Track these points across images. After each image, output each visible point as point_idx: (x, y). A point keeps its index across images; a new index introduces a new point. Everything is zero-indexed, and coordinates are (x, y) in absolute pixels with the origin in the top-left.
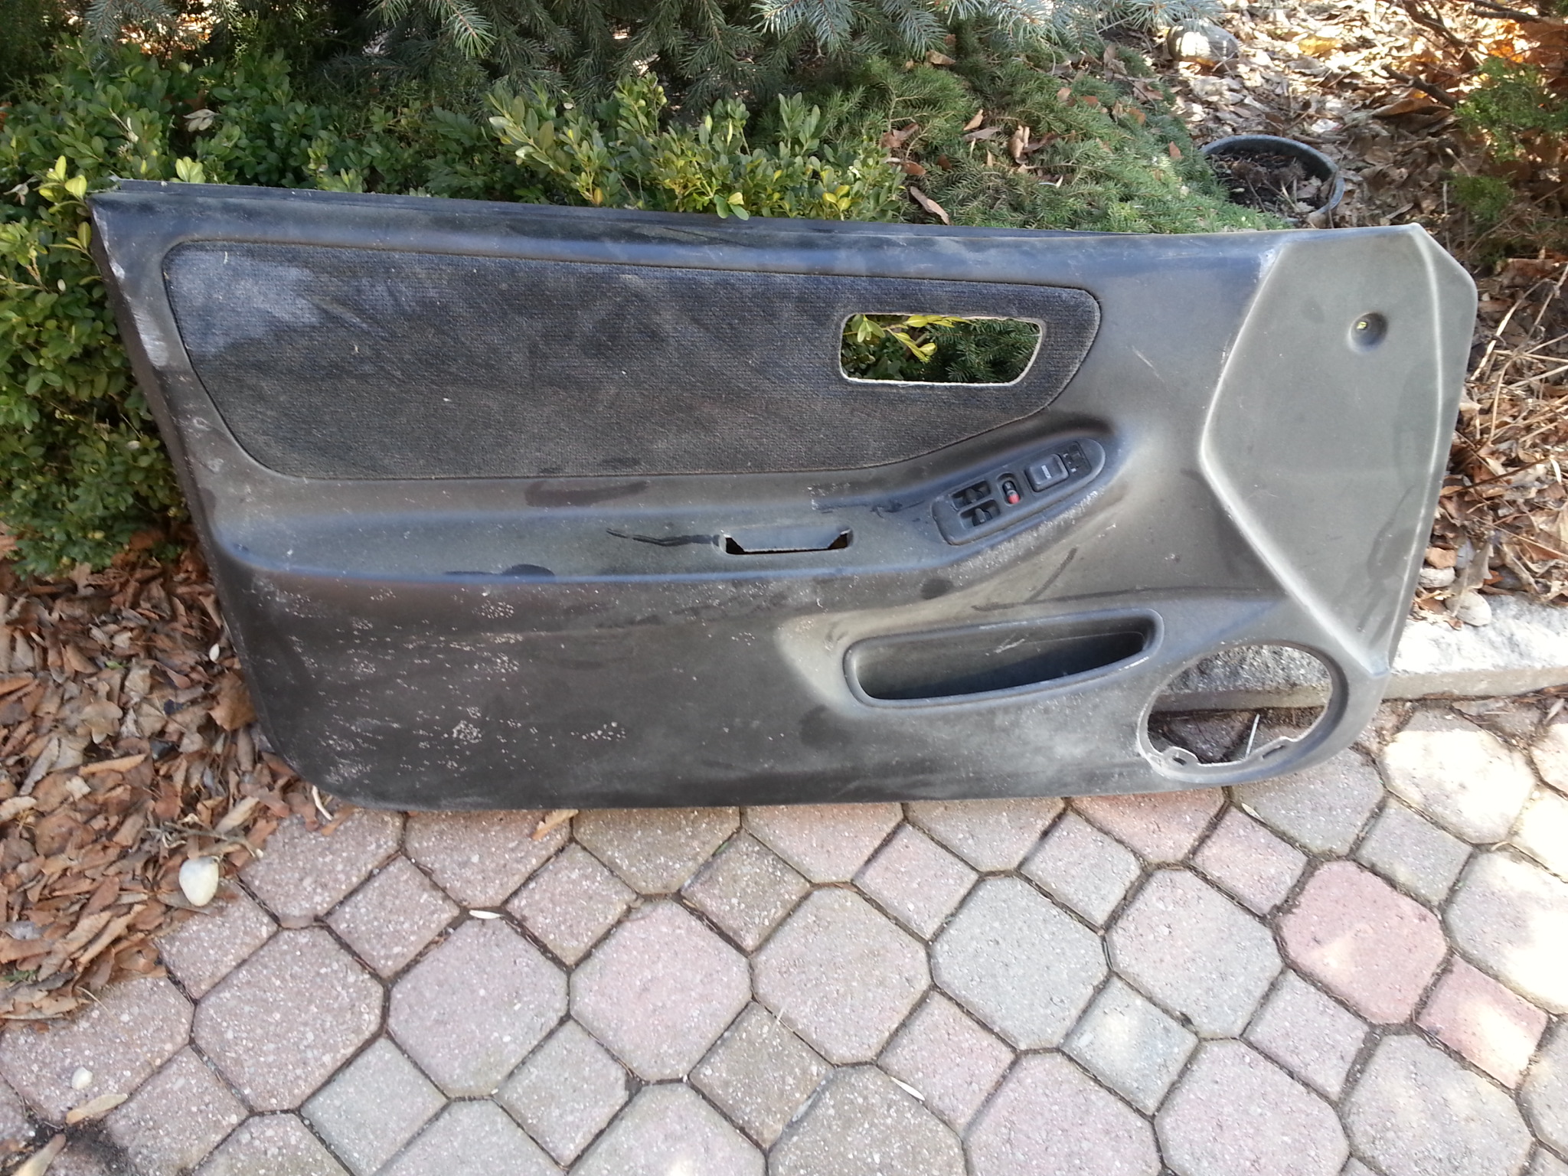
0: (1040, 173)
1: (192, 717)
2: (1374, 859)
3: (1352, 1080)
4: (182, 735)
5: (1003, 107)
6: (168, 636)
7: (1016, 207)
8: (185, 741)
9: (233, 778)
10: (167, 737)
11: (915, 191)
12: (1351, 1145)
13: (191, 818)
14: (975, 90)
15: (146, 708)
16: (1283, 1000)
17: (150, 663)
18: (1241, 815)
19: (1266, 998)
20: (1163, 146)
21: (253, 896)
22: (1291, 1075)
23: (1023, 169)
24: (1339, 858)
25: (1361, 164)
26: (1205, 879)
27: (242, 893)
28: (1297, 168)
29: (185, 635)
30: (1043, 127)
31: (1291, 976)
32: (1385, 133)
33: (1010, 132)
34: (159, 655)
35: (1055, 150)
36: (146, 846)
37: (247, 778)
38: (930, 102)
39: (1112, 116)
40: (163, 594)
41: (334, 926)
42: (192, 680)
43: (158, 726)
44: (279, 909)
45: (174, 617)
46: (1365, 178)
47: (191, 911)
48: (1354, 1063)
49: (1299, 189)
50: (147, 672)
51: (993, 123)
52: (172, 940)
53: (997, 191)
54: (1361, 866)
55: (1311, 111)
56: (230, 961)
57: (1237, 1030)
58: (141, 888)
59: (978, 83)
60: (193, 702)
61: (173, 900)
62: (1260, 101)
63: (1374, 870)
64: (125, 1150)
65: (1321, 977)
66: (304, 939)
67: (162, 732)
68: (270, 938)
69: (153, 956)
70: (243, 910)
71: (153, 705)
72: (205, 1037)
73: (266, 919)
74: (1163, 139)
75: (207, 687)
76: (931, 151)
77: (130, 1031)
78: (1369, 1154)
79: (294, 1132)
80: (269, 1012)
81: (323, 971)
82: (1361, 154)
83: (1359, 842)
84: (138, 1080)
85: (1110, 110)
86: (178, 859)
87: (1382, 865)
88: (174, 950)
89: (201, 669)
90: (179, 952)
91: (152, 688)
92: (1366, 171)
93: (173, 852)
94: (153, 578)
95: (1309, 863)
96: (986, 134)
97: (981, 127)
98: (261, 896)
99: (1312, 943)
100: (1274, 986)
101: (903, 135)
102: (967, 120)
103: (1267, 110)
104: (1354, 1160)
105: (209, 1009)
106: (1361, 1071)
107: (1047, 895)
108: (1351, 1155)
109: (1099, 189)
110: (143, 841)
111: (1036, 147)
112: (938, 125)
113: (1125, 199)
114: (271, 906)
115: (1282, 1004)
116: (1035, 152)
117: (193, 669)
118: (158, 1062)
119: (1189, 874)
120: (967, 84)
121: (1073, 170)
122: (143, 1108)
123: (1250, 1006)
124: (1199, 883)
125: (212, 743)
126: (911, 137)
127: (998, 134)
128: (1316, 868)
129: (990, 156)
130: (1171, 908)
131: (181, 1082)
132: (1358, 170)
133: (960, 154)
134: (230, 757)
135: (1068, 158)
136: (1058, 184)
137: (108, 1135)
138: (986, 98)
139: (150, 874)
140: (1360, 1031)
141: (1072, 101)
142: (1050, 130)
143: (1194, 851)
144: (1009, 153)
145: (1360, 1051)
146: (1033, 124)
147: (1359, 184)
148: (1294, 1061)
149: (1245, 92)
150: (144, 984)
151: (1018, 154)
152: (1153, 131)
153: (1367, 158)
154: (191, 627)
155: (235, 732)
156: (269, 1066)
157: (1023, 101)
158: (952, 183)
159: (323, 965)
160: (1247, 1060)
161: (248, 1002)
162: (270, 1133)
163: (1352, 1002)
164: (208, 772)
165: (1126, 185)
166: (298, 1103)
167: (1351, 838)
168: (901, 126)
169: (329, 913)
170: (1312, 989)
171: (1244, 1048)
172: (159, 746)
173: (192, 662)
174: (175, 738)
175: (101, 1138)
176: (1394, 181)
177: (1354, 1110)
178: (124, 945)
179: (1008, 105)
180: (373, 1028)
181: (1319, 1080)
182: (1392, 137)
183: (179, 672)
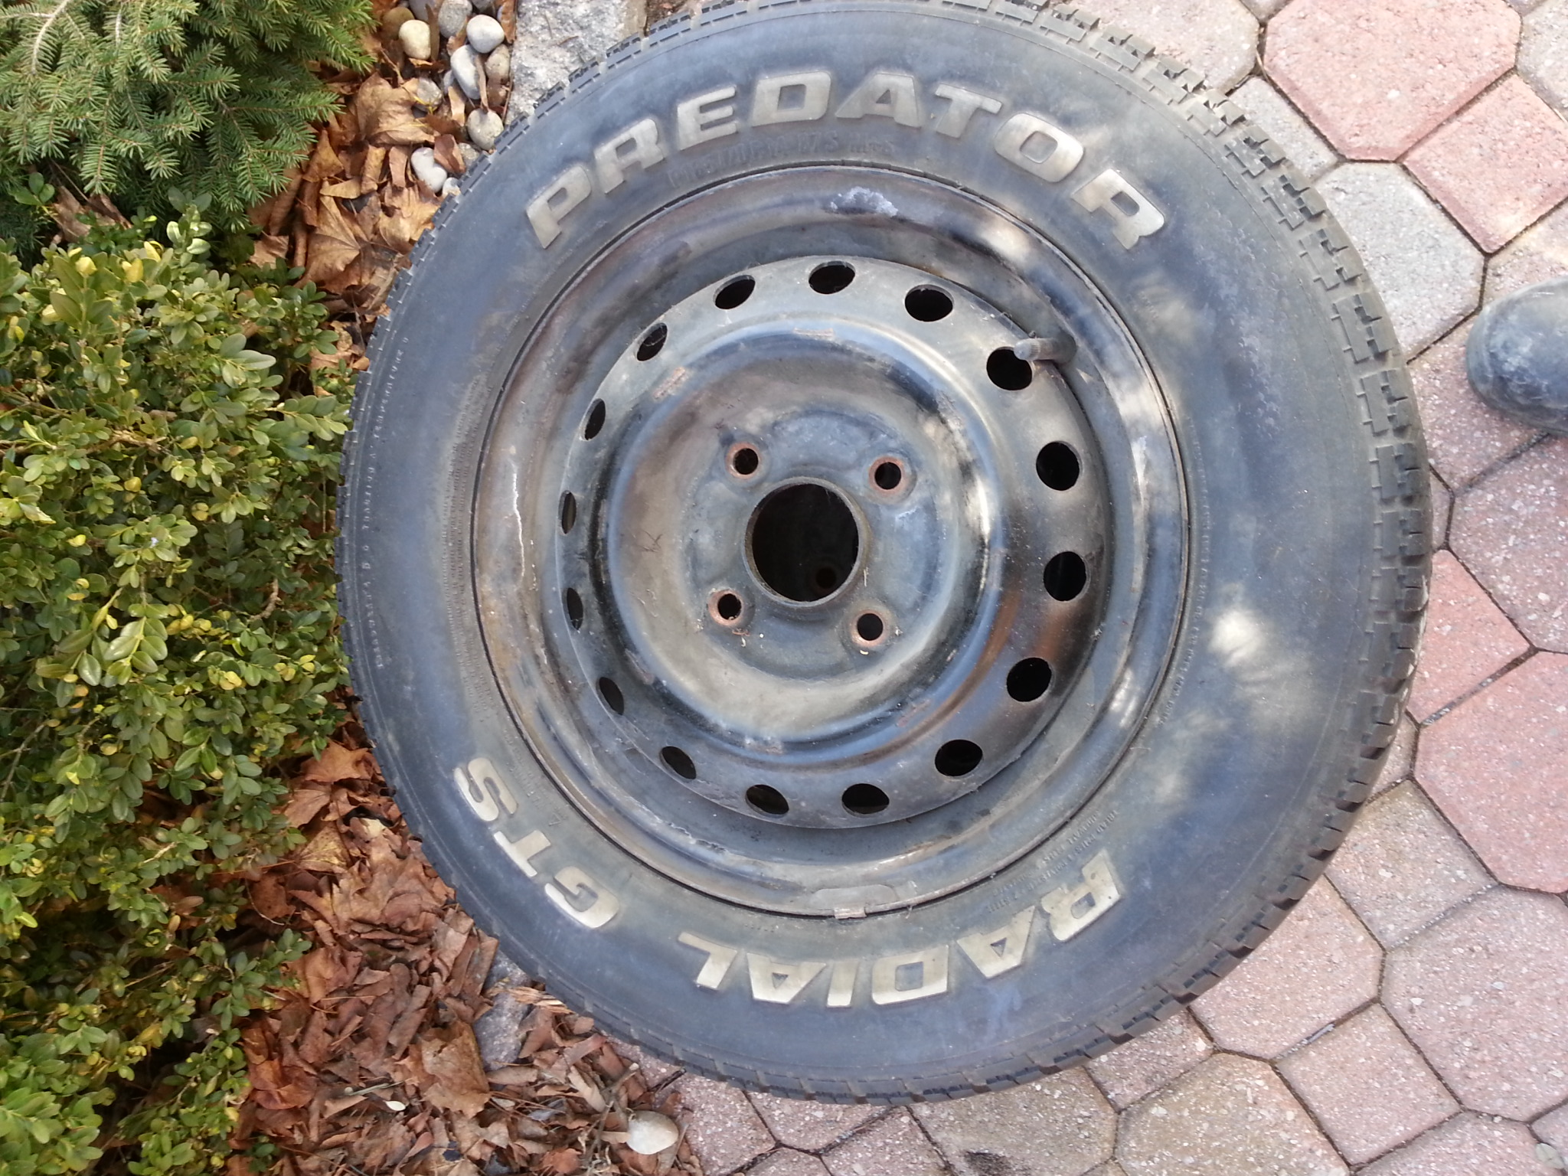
1: (467, 1133)
4: (486, 1144)
8: (495, 1141)
9: (545, 1091)
10: (484, 1158)
13: (582, 1140)
27: (671, 1086)
29: (369, 1135)
34: (389, 1163)
37: (548, 1076)
40: (315, 1157)
42: (425, 1130)
43: (471, 1167)
47: (683, 1144)
52: (708, 1163)
60: (450, 1129)
61: (667, 1162)
67: (480, 1163)
70: (690, 1090)
72: (816, 1140)
75: (435, 1114)
86: (623, 1154)
88: (720, 1163)
89: (412, 1121)
93: (616, 1159)
105: (788, 1133)
117: (411, 1129)
125: (502, 1112)
134: (519, 1091)
155: (494, 1087)
172: (495, 1165)
173: (404, 1128)
174: (488, 1150)
183: (413, 1143)
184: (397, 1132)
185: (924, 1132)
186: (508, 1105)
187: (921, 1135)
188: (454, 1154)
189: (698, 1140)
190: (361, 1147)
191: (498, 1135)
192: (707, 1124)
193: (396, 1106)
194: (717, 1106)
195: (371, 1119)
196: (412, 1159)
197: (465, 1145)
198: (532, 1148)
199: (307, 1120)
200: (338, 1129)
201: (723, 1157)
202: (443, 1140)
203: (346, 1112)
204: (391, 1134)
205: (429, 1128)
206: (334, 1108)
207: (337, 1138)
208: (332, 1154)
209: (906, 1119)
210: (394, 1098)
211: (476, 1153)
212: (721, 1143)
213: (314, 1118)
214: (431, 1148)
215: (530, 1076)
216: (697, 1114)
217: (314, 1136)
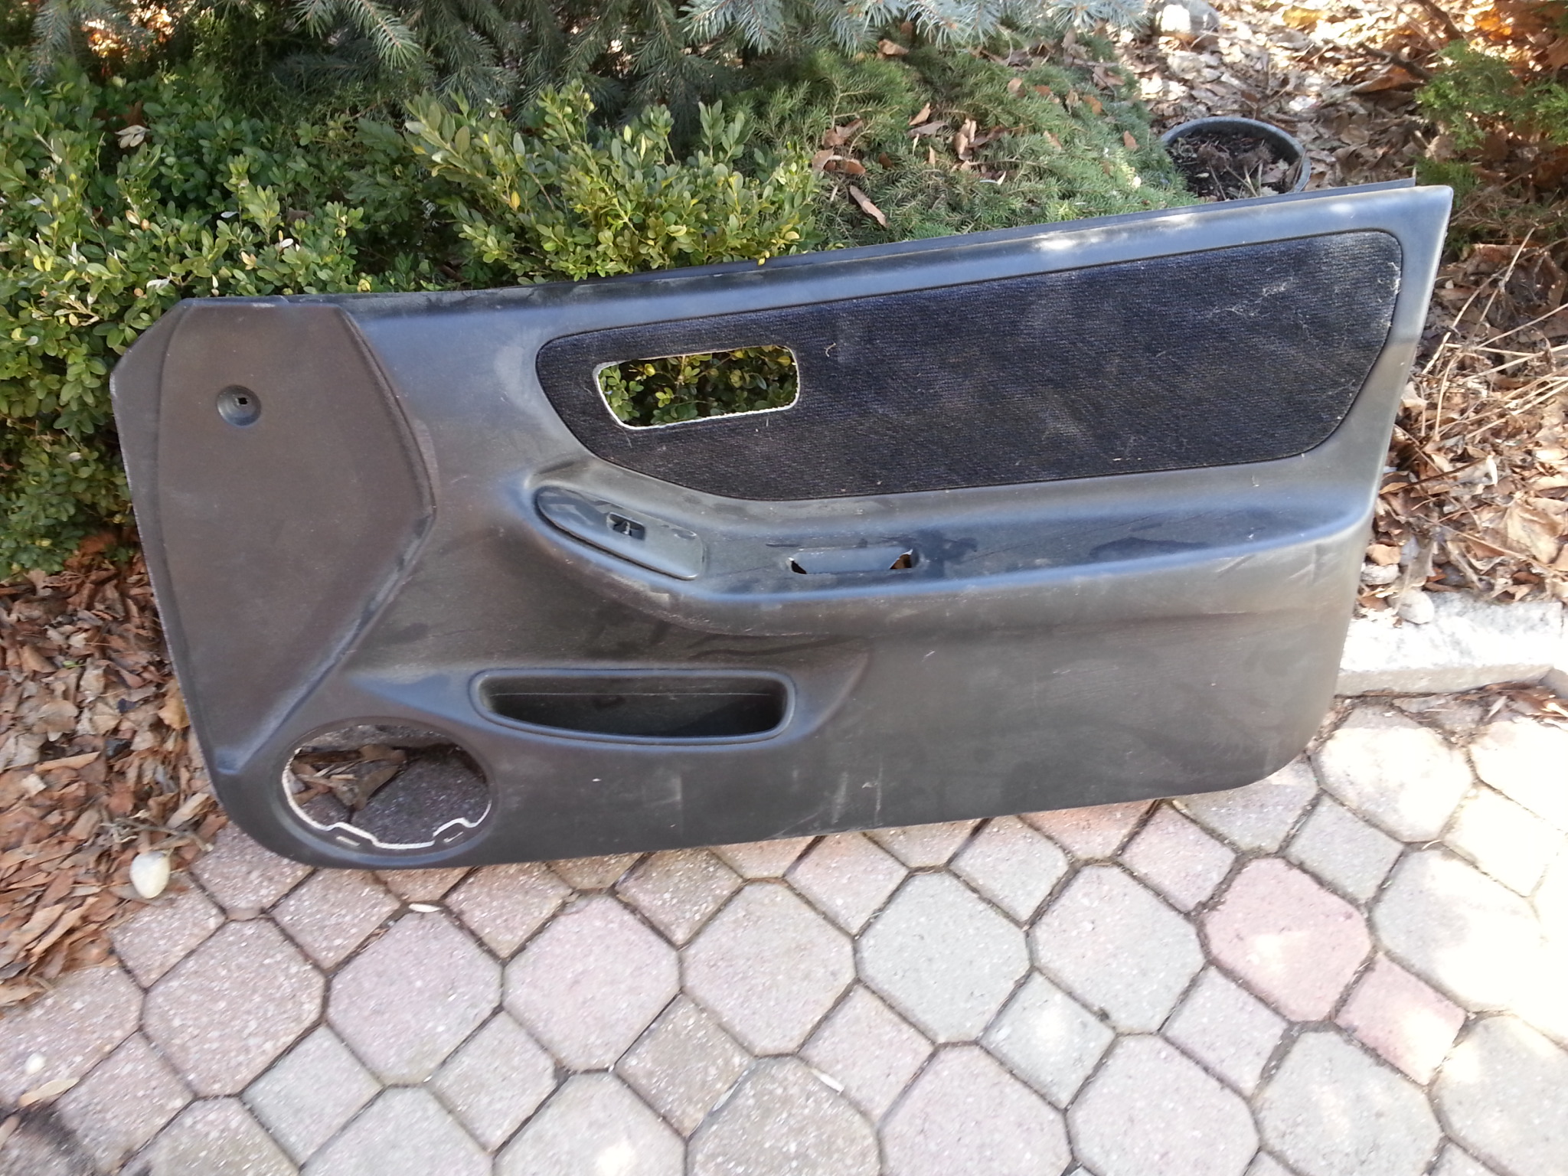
0: (984, 169)
1: (143, 715)
2: (1303, 857)
3: (1267, 1076)
4: (135, 732)
5: (952, 100)
6: (121, 636)
7: (954, 207)
8: (137, 739)
9: (184, 775)
10: (120, 734)
11: (854, 191)
12: (1261, 1139)
13: (141, 814)
14: (926, 81)
15: (100, 706)
16: (1202, 997)
17: (104, 663)
18: (1172, 812)
19: (1186, 994)
20: (1117, 136)
21: (203, 888)
22: (1206, 1069)
23: (967, 165)
24: (1268, 855)
25: (1336, 144)
26: (1131, 874)
27: (193, 886)
28: (1264, 151)
29: (138, 635)
30: (990, 120)
31: (1213, 972)
32: (1362, 111)
33: (957, 127)
34: (114, 655)
35: (1000, 147)
36: (101, 840)
37: (198, 774)
38: (876, 97)
39: (1065, 106)
40: (116, 595)
41: (278, 918)
42: (144, 680)
43: (112, 724)
44: (227, 902)
45: (127, 618)
46: (1338, 159)
47: (143, 903)
48: (1270, 1059)
49: (1264, 173)
50: (100, 671)
51: (940, 117)
52: (124, 930)
53: (936, 189)
54: (1290, 864)
55: (1289, 88)
56: (179, 952)
57: (1155, 1026)
58: (93, 881)
59: (928, 74)
60: (146, 701)
61: (125, 892)
62: (1237, 77)
63: (1302, 867)
64: (74, 1132)
65: (1242, 974)
66: (249, 930)
67: (116, 730)
68: (218, 929)
69: (106, 946)
70: (191, 902)
71: (107, 704)
72: (153, 1024)
73: (214, 911)
74: (1118, 129)
75: (159, 686)
76: (872, 149)
77: (83, 1018)
78: (1277, 1148)
79: (235, 1116)
80: (215, 1001)
82: (1338, 133)
83: (1289, 840)
84: (88, 1066)
85: (1063, 98)
86: (129, 853)
87: (1312, 863)
88: (126, 940)
89: (152, 668)
90: (131, 942)
91: (106, 687)
92: (1340, 151)
93: (126, 846)
94: (108, 579)
95: (1237, 860)
96: (931, 129)
97: (929, 121)
98: (211, 888)
99: (1235, 940)
100: (1194, 983)
101: (847, 132)
102: (915, 113)
103: (1244, 87)
104: (1262, 1155)
105: (158, 998)
106: (1277, 1067)
107: (974, 890)
108: (1259, 1150)
109: (1041, 186)
110: (98, 835)
111: (982, 141)
112: (881, 122)
113: (1064, 197)
114: (220, 898)
115: (1201, 1001)
116: (981, 146)
117: (145, 668)
118: (108, 1048)
119: (1116, 870)
120: (918, 75)
121: (1016, 166)
122: (92, 1092)
123: (1169, 1000)
124: (1125, 879)
125: (163, 741)
126: (854, 135)
127: (945, 127)
128: (1244, 866)
129: (932, 153)
130: (1096, 904)
131: (129, 1068)
132: (1332, 150)
133: (902, 151)
134: (183, 753)
135: (1011, 154)
136: (1000, 181)
137: (59, 1118)
138: (936, 91)
139: (103, 868)
140: (1278, 1028)
141: (1022, 93)
142: (998, 123)
143: (1123, 848)
144: (952, 150)
145: (1277, 1048)
146: (981, 119)
147: (1332, 166)
149: (1223, 69)
150: (96, 973)
151: (961, 150)
152: (1108, 119)
153: (1344, 137)
154: (143, 628)
155: (185, 731)
156: (214, 1052)
157: (971, 94)
158: (893, 181)
159: (267, 956)
160: (1163, 1055)
161: (195, 991)
162: (212, 1117)
163: (1271, 1000)
164: (160, 769)
165: (1069, 182)
166: (239, 1088)
167: (1281, 836)
168: (845, 123)
169: (274, 906)
170: (1233, 986)
171: (1159, 1043)
172: (114, 744)
173: (144, 662)
174: (128, 736)
175: (52, 1120)
176: (1366, 162)
177: (1266, 1105)
178: (77, 935)
179: (957, 97)
180: (314, 1016)
181: (1232, 1075)
182: (1370, 115)
184: (141, 658)
185: (168, 1124)
186: (170, 745)
187: (163, 1121)
188: (124, 707)
189: (145, 917)
191: (144, 741)
192: (160, 923)
194: (178, 928)
196: (117, 673)
197: (132, 715)
200: (141, 609)
202: (136, 697)
204: (140, 652)
205: (146, 683)
209: (178, 1103)
211: (126, 726)
212: (144, 937)
216: (169, 911)
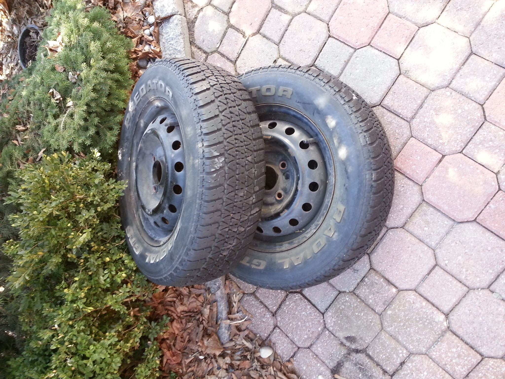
0: (29, 121)
1: (221, 361)
2: (228, 8)
3: (286, 12)
5: (11, 134)
7: (39, 127)
8: (228, 362)
9: (238, 347)
11: (38, 160)
13: (249, 357)
14: (7, 143)
17: (206, 376)
18: (220, 48)
19: (268, 38)
21: (270, 335)
22: (286, 30)
23: (28, 126)
24: (228, 18)
25: (26, 19)
27: (269, 339)
28: (27, 39)
29: (197, 367)
31: (261, 31)
32: (15, 11)
33: (18, 132)
34: (204, 374)
35: (22, 117)
36: (258, 369)
37: (237, 343)
38: (11, 157)
39: (12, 100)
40: (186, 375)
41: (275, 310)
45: (192, 371)
46: (30, 17)
47: (275, 353)
48: (282, 12)
49: (34, 39)
50: (209, 376)
51: (16, 137)
52: (283, 358)
53: (35, 134)
54: (230, 12)
55: (11, 35)
56: (286, 340)
57: (276, 46)
58: (269, 369)
60: (217, 361)
61: (272, 359)
65: (260, 22)
66: (279, 319)
67: (226, 370)
68: (280, 329)
69: (287, 363)
71: (219, 374)
72: (308, 344)
73: (275, 331)
74: (19, 83)
75: (212, 358)
76: (25, 156)
79: (329, 314)
81: (286, 312)
82: (23, 18)
83: (224, 12)
84: (320, 361)
86: (261, 359)
89: (207, 361)
91: (214, 375)
93: (258, 361)
95: (231, 27)
97: (17, 140)
99: (252, 25)
100: (264, 36)
101: (21, 165)
102: (16, 145)
103: (12, 49)
104: (307, 11)
106: (284, 10)
112: (17, 154)
114: (271, 329)
115: (269, 34)
116: (23, 123)
118: (315, 356)
119: (237, 63)
120: (5, 146)
121: (28, 111)
122: (327, 359)
123: (270, 43)
124: (239, 59)
125: (228, 354)
126: (22, 162)
127: (19, 135)
129: (25, 137)
133: (25, 146)
134: (232, 348)
135: (24, 113)
136: (32, 115)
138: (9, 140)
139: (265, 367)
140: (273, 10)
141: (8, 113)
142: (17, 119)
144: (24, 131)
145: (279, 10)
146: (15, 124)
147: (32, 19)
148: (283, 29)
150: (295, 364)
151: (24, 128)
152: (16, 86)
157: (9, 128)
158: (34, 149)
160: (284, 43)
161: (297, 333)
162: (329, 321)
163: (266, 13)
164: (236, 354)
166: (321, 315)
167: (223, 15)
169: (272, 312)
170: (264, 25)
171: (281, 44)
172: (231, 370)
174: (227, 365)
177: (294, 11)
181: (287, 22)
183: (208, 367)
184: (204, 364)
185: (333, 334)
186: (229, 352)
187: (332, 336)
188: (219, 368)
189: (279, 352)
190: (196, 371)
191: (228, 360)
192: (280, 347)
193: (201, 357)
194: (281, 341)
195: (197, 363)
196: (209, 371)
197: (221, 365)
198: (238, 363)
199: (182, 366)
200: (190, 367)
201: (286, 355)
202: (216, 365)
203: (191, 362)
204: (202, 365)
205: (211, 362)
206: (188, 361)
207: (190, 369)
208: (190, 374)
209: (327, 332)
210: (200, 355)
211: (225, 367)
212: (284, 351)
213: (184, 365)
214: (213, 368)
215: (233, 343)
216: (277, 345)
217: (185, 370)
